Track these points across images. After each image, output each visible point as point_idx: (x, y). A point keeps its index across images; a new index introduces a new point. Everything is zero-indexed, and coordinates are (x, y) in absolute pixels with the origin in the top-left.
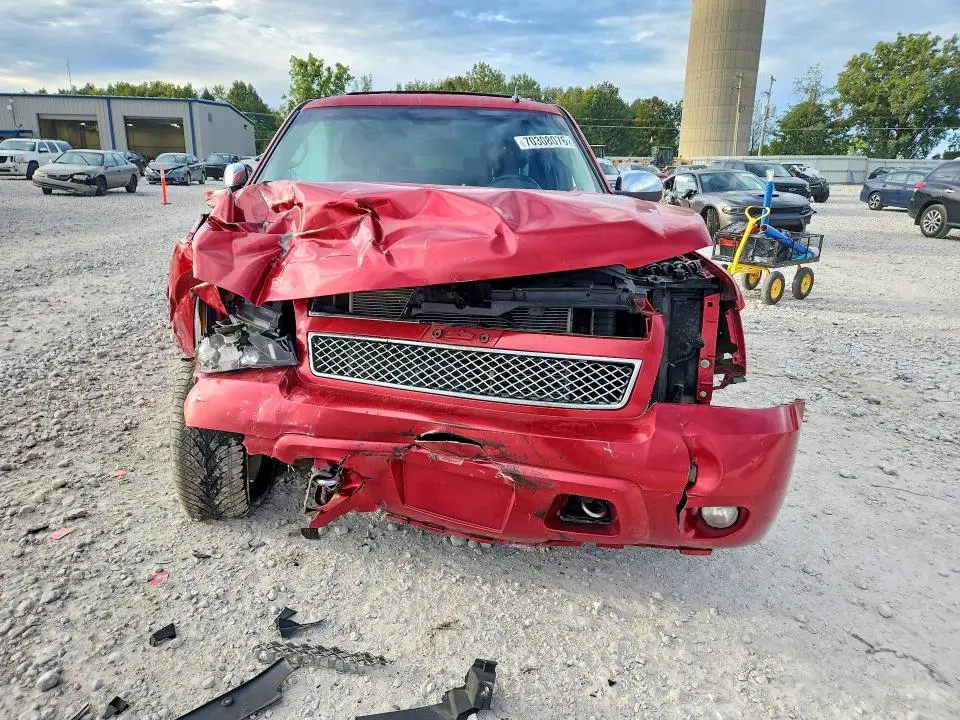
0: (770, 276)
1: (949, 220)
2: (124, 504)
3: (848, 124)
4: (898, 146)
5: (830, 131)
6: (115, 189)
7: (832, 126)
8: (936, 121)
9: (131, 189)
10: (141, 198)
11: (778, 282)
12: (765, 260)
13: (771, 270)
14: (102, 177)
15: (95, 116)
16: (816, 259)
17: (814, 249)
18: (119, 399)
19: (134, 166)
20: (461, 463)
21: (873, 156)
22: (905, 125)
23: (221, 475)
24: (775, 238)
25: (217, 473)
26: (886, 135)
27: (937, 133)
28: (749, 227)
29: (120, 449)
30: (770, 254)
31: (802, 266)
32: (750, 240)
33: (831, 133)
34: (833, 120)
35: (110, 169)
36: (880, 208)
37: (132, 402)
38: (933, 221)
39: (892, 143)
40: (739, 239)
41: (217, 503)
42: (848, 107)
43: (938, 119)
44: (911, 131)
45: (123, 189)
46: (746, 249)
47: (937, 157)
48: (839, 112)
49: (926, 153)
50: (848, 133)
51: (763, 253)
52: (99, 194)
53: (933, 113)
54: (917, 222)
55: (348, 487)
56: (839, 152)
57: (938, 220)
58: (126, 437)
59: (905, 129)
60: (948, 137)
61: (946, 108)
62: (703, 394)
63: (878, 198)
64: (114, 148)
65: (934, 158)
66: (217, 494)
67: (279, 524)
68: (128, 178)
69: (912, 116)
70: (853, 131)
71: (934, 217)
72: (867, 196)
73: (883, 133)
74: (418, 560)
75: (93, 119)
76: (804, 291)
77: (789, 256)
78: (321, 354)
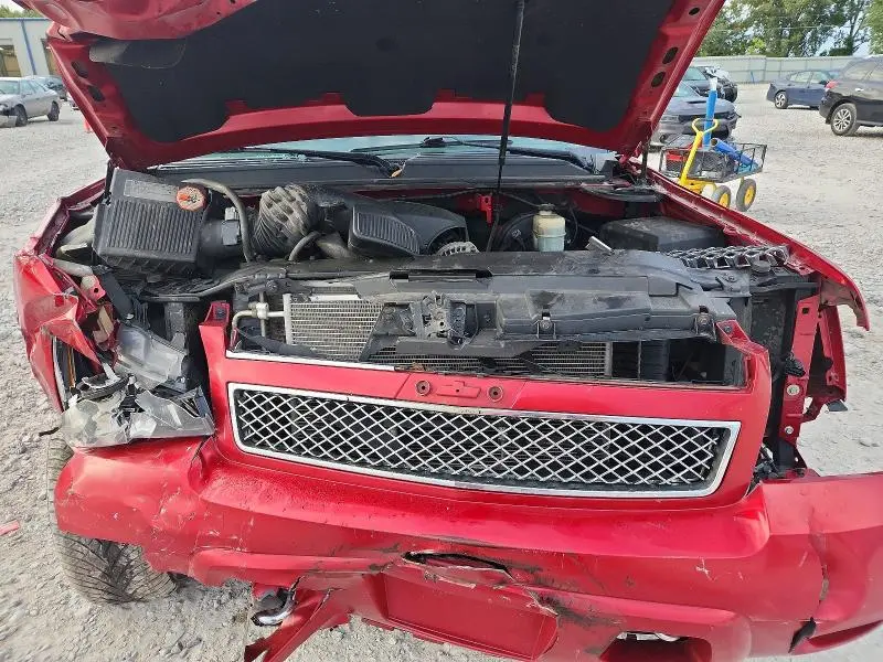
0: (718, 191)
1: (858, 119)
2: (13, 581)
3: (746, 24)
4: (790, 44)
5: (730, 31)
6: (36, 119)
7: (732, 27)
8: (823, 19)
9: (53, 117)
10: (64, 126)
11: (725, 195)
12: (713, 174)
13: (718, 185)
14: (20, 106)
15: (11, 39)
16: (759, 170)
17: (758, 160)
18: (19, 403)
19: (53, 92)
20: (473, 586)
21: (768, 55)
22: (797, 24)
23: (129, 563)
24: (724, 151)
25: (123, 561)
26: (779, 35)
27: (825, 31)
28: (697, 140)
29: (15, 484)
30: (718, 168)
31: (746, 178)
32: (698, 154)
33: (732, 34)
34: (733, 21)
35: (28, 97)
36: (785, 107)
37: (34, 405)
38: (844, 119)
39: (784, 42)
40: (686, 154)
41: (131, 592)
42: (746, 7)
43: (826, 16)
44: (801, 30)
45: (45, 117)
46: (694, 163)
47: (823, 54)
48: (737, 12)
49: (814, 50)
50: (747, 33)
51: (711, 167)
52: (18, 124)
53: (822, 12)
54: (828, 122)
55: (307, 604)
56: (738, 52)
57: (848, 119)
58: (23, 463)
59: (797, 27)
60: (834, 34)
61: (833, 6)
62: (789, 430)
63: (784, 97)
64: (35, 73)
65: (821, 55)
66: (128, 584)
67: (219, 602)
68: (49, 106)
69: (803, 15)
70: (750, 32)
71: (844, 115)
72: (773, 95)
73: (777, 32)
74: (406, 648)
75: (9, 43)
76: (747, 202)
77: (735, 168)
78: (249, 418)
